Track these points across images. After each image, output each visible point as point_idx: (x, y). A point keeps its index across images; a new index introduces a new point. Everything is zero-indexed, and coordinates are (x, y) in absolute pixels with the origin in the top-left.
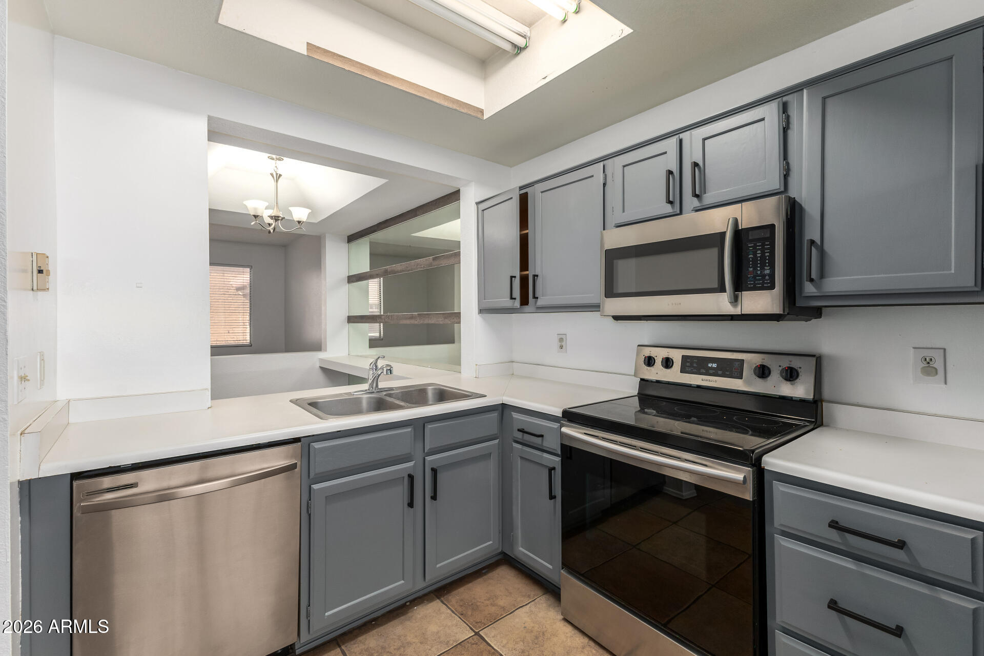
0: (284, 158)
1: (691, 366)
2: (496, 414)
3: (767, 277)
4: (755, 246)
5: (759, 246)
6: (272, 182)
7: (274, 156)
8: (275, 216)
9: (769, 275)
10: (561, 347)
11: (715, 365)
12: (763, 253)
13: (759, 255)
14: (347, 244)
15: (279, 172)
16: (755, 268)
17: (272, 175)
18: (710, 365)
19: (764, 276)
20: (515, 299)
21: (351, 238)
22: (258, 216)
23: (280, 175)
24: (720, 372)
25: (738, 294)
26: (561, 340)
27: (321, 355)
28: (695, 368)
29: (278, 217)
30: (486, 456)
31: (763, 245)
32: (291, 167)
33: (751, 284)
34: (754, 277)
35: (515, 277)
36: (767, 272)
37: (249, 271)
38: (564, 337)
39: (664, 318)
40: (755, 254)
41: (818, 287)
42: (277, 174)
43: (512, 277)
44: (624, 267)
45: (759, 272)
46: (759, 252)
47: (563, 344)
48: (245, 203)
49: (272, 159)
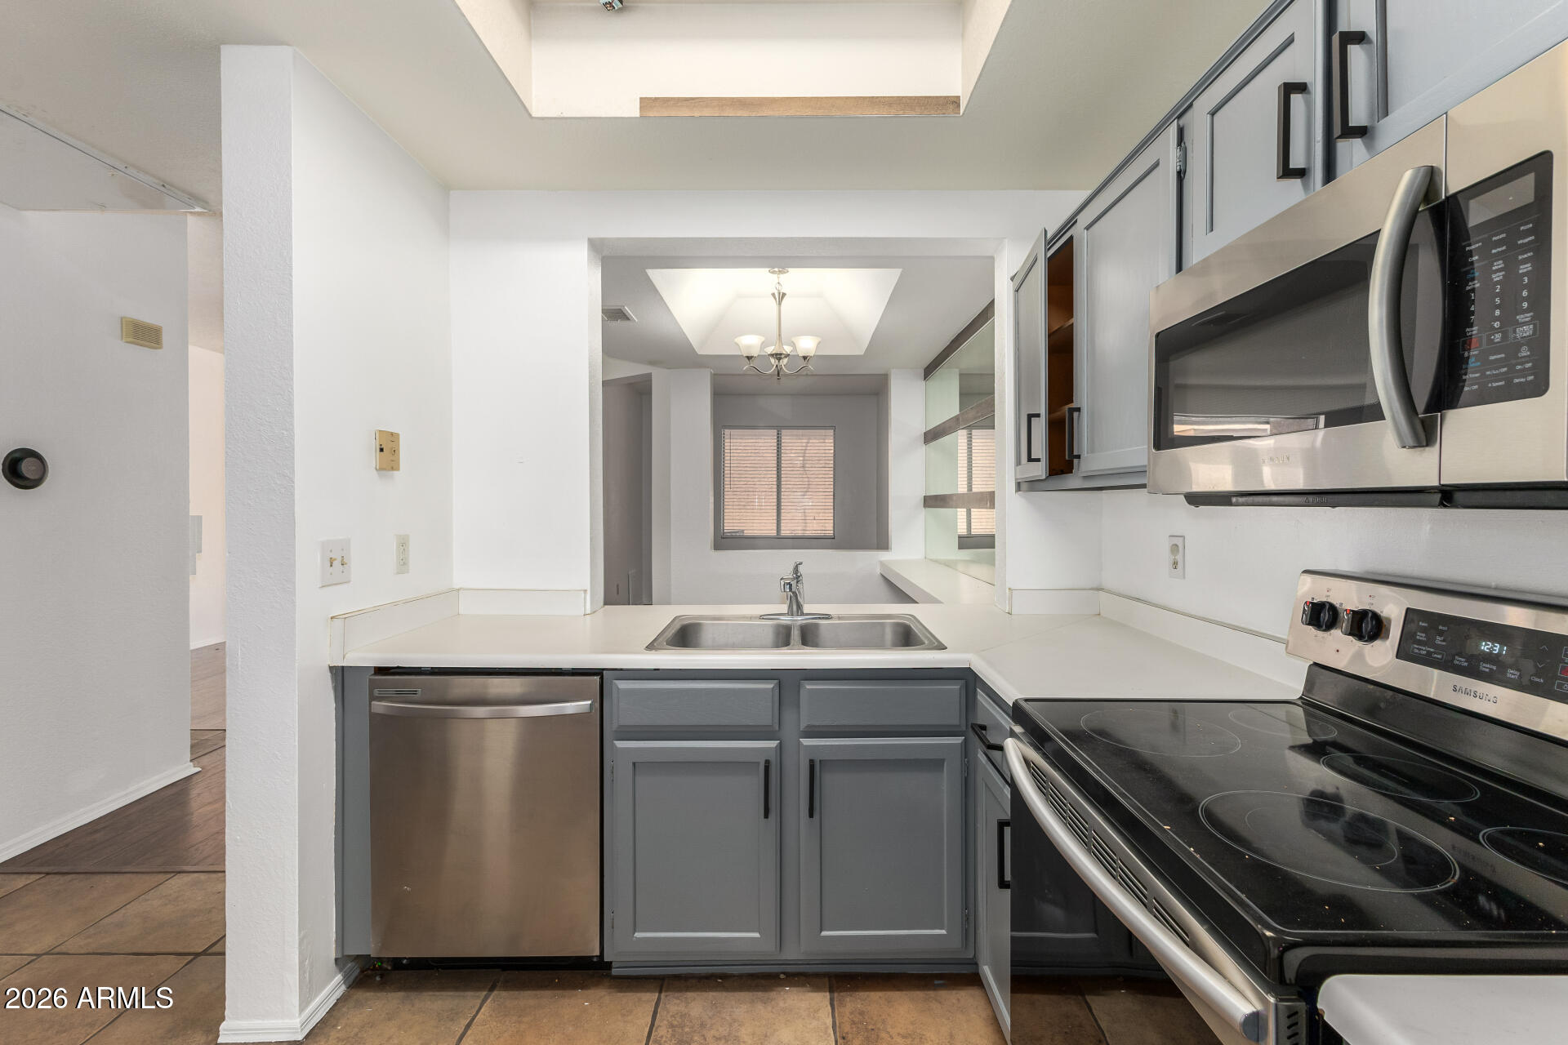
0: (789, 269)
2: (959, 687)
6: (773, 303)
7: (776, 269)
8: (777, 354)
10: (1175, 564)
14: (924, 383)
15: (782, 291)
17: (773, 295)
20: (1038, 460)
21: (929, 371)
22: (752, 357)
23: (784, 294)
25: (1437, 415)
26: (1175, 549)
27: (883, 556)
29: (781, 354)
30: (934, 764)
32: (798, 280)
35: (1038, 415)
37: (832, 434)
38: (1179, 542)
42: (780, 293)
43: (1030, 417)
47: (1179, 558)
48: (736, 340)
49: (773, 272)
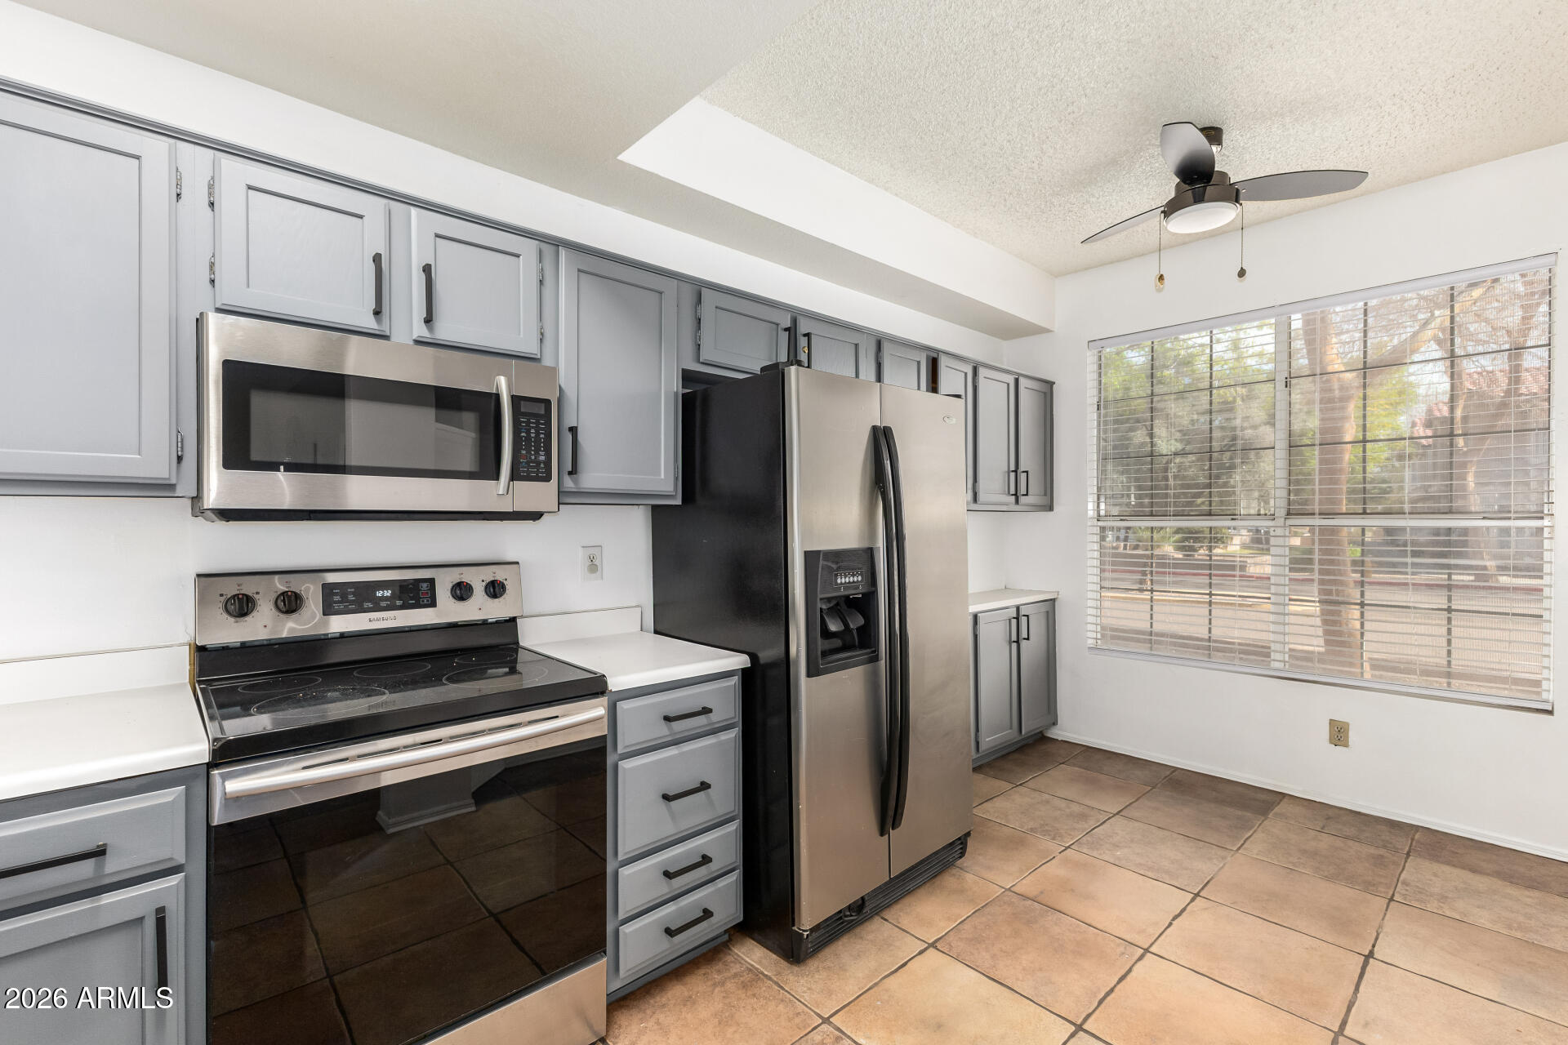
1: (344, 599)
3: (542, 465)
4: (528, 423)
5: (533, 423)
9: (544, 463)
11: (388, 593)
12: (537, 434)
13: (533, 435)
16: (529, 452)
18: (379, 594)
19: (538, 463)
24: (399, 603)
25: (514, 484)
28: (352, 602)
31: (538, 423)
33: (524, 472)
34: (528, 463)
36: (542, 458)
39: (383, 515)
40: (528, 432)
41: (576, 482)
44: (264, 406)
45: (533, 457)
46: (533, 431)
